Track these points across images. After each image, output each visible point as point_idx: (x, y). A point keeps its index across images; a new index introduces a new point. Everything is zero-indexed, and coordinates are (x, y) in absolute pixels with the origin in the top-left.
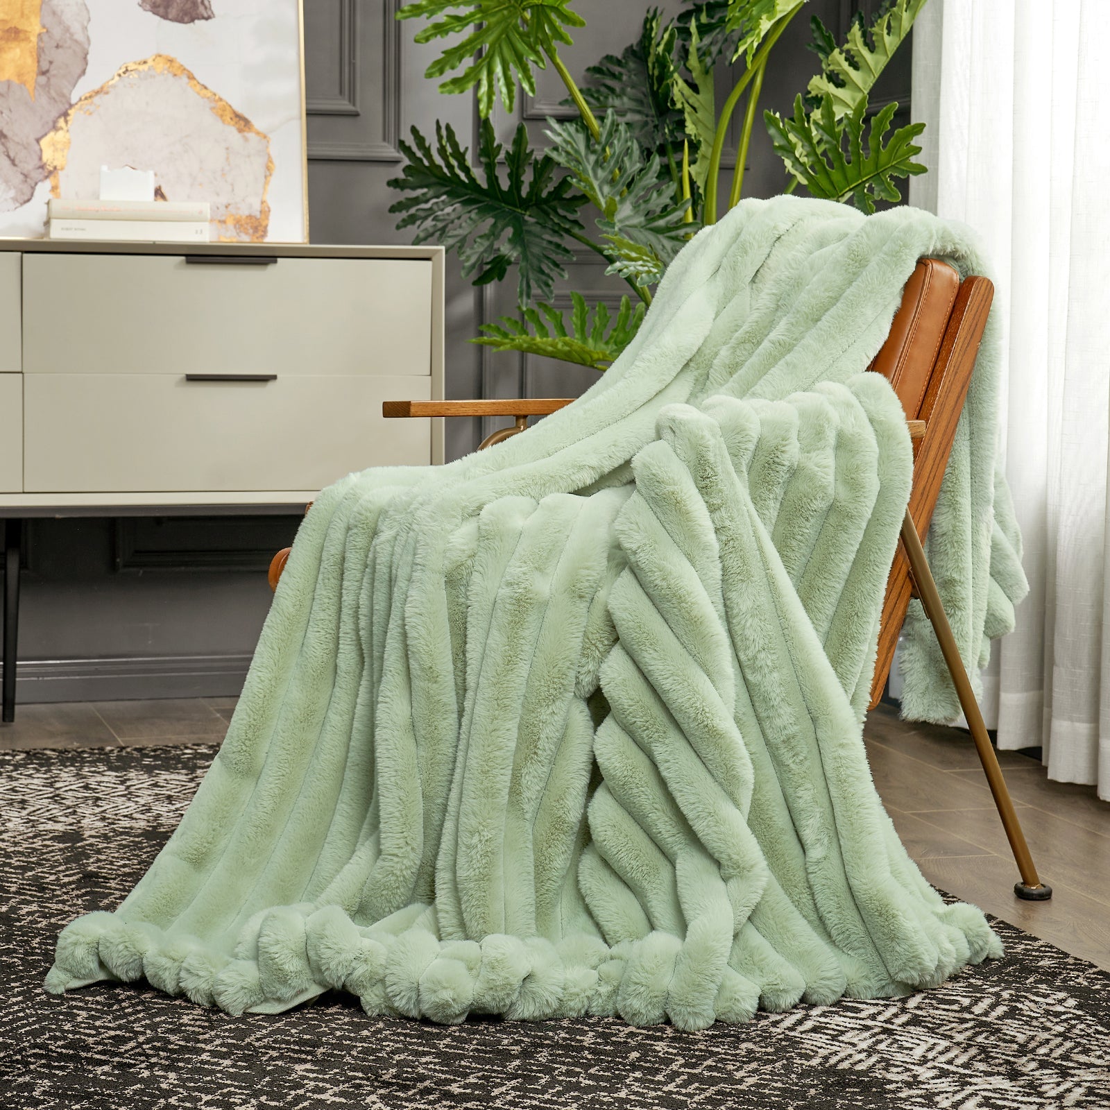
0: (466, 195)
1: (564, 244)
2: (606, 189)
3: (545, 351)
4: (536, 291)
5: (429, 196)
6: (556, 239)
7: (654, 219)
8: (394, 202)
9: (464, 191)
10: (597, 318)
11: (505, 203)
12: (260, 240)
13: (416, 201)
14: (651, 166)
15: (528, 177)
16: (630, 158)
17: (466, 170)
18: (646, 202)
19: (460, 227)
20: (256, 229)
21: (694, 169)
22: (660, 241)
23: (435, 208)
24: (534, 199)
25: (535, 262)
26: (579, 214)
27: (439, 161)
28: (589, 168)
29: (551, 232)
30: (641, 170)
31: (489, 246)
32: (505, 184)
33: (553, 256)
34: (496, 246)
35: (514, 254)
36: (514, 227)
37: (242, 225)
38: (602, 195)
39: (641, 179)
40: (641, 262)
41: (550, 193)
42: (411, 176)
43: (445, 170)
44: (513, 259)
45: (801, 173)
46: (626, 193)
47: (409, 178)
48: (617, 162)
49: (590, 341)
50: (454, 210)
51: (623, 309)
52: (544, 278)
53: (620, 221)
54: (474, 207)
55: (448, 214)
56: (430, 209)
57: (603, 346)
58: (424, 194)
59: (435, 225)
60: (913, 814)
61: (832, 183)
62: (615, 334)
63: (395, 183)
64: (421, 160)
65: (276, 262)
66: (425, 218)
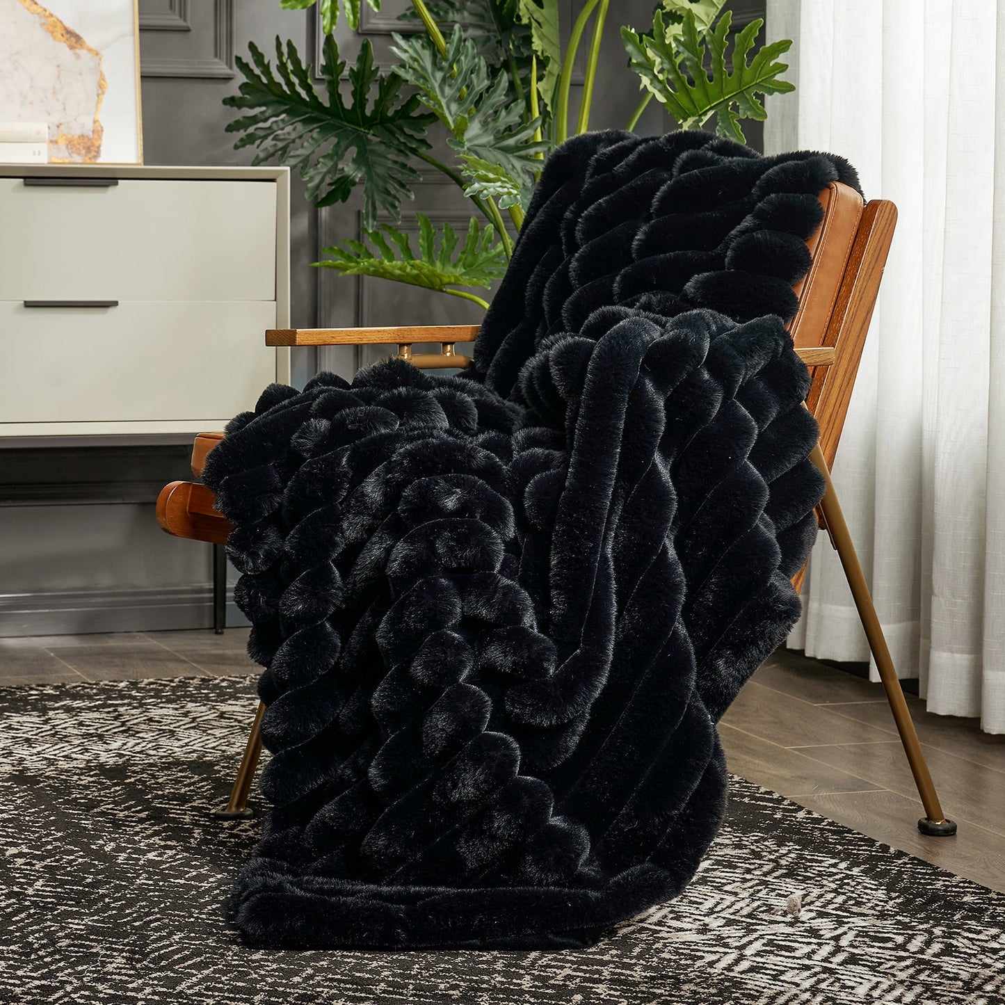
0: (307, 113)
1: (409, 164)
2: (454, 107)
3: (392, 274)
4: (381, 212)
5: (267, 115)
6: (401, 159)
7: (503, 138)
8: (231, 121)
9: (305, 109)
10: (444, 240)
11: (347, 122)
12: (93, 161)
13: (254, 120)
14: (499, 83)
15: (373, 94)
16: (478, 75)
17: (309, 89)
18: (495, 120)
19: (302, 147)
20: (88, 149)
21: (541, 86)
22: (509, 161)
23: (275, 127)
24: (379, 117)
25: (381, 183)
26: (427, 133)
27: (278, 78)
28: (436, 85)
29: (396, 152)
30: (489, 87)
31: (332, 166)
32: (348, 102)
33: (399, 176)
34: (340, 166)
35: (358, 175)
36: (358, 146)
37: (74, 145)
38: (451, 113)
39: (489, 97)
40: (499, 184)
41: (396, 112)
42: (247, 94)
43: (285, 88)
44: (357, 180)
45: (659, 91)
46: (474, 111)
47: (246, 96)
48: (464, 79)
49: (438, 264)
50: (294, 129)
51: (471, 231)
52: (390, 199)
53: (469, 140)
54: (315, 126)
55: (289, 133)
56: (270, 128)
57: (451, 269)
58: (262, 113)
59: (275, 145)
60: (795, 749)
61: (692, 102)
62: (464, 257)
63: (231, 101)
64: (259, 77)
65: (117, 184)
66: (265, 137)
